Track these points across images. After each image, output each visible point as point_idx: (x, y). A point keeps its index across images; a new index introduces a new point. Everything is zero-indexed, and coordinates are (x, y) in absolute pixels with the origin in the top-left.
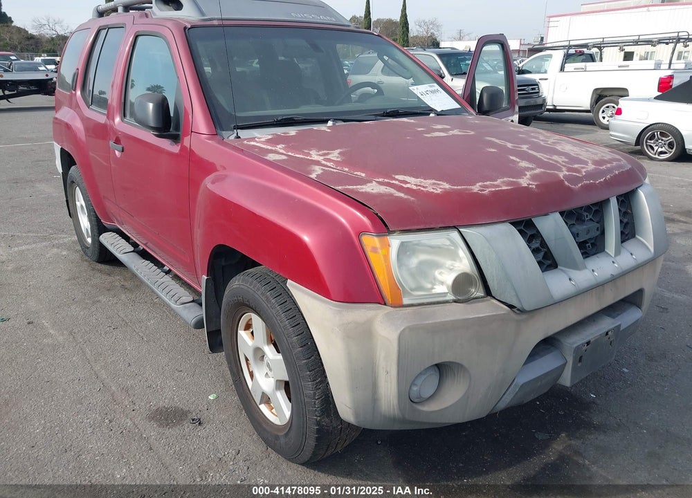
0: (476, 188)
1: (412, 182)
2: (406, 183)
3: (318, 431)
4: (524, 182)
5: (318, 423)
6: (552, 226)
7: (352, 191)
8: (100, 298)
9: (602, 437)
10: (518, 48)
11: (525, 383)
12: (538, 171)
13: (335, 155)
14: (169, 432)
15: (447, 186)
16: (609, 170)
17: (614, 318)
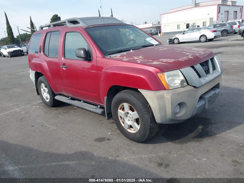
0: (180, 59)
1: (165, 60)
2: (163, 61)
3: (150, 128)
4: (190, 57)
5: (150, 126)
6: (198, 67)
7: (151, 64)
8: (59, 116)
9: (215, 125)
10: (152, 26)
11: (199, 107)
12: (191, 55)
13: (141, 57)
14: (102, 143)
15: (174, 60)
16: (207, 53)
17: (214, 91)
